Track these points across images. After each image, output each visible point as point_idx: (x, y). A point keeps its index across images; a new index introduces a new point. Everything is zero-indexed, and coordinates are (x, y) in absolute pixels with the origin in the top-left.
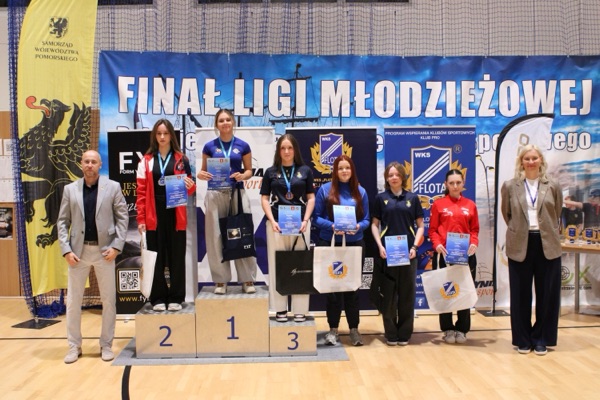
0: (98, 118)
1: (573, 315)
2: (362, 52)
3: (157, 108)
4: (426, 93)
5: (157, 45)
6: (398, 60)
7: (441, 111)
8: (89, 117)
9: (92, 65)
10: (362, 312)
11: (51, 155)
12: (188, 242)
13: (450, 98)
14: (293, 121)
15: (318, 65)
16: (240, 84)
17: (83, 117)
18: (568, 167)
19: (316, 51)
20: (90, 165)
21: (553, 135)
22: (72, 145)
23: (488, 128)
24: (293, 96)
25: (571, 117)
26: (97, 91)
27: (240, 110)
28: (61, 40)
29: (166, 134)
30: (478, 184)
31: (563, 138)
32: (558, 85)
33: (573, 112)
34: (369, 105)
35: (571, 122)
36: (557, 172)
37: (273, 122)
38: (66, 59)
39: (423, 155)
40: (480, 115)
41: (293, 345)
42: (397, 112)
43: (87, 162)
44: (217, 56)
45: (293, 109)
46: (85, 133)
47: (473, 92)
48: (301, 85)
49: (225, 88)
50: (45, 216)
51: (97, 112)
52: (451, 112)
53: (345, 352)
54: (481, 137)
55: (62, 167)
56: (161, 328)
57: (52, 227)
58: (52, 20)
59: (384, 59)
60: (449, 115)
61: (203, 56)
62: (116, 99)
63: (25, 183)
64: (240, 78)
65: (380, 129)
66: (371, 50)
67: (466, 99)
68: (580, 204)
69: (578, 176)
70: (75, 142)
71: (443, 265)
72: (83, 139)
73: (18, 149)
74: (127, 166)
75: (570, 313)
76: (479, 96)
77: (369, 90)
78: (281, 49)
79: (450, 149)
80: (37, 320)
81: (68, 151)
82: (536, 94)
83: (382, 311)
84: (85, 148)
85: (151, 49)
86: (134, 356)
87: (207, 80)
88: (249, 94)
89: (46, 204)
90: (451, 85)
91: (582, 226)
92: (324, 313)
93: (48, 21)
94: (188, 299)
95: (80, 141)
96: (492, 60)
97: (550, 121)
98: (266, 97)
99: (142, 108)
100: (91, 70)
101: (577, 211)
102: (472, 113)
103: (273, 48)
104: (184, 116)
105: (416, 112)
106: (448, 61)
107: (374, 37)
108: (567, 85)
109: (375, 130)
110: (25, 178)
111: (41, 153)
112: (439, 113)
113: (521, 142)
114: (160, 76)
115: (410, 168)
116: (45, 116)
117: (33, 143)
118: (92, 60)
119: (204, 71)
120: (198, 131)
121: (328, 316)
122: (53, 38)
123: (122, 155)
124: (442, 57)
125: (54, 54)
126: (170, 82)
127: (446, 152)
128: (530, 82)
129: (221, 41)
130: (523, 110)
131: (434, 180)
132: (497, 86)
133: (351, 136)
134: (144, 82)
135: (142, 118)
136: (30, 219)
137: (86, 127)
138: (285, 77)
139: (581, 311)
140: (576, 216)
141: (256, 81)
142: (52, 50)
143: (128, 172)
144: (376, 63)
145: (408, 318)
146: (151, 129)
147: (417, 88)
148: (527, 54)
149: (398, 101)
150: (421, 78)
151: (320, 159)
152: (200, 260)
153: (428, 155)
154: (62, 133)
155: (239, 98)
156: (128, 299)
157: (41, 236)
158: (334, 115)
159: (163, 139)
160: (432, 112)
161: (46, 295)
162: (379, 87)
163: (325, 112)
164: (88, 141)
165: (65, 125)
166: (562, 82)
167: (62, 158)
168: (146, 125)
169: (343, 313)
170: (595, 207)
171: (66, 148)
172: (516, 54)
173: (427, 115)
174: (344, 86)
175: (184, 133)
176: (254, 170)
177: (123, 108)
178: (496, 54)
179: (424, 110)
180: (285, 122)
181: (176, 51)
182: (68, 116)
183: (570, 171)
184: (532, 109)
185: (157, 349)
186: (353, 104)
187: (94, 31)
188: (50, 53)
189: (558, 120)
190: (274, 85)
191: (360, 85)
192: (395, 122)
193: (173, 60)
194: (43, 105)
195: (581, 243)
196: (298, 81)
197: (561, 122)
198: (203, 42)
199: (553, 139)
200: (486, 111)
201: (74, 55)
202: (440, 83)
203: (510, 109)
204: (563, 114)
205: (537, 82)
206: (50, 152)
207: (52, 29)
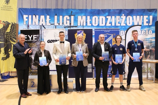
0: (18, 26)
1: (146, 80)
2: (89, 8)
3: (34, 24)
4: (107, 19)
5: (34, 7)
6: (99, 10)
7: (110, 24)
8: (16, 26)
9: (16, 12)
11: (5, 36)
14: (70, 27)
15: (77, 12)
16: (56, 17)
17: (14, 26)
18: (146, 40)
19: (77, 8)
21: (142, 31)
22: (11, 34)
23: (124, 29)
24: (70, 20)
25: (146, 26)
26: (18, 17)
27: (56, 24)
28: (8, 5)
31: (144, 32)
32: (143, 17)
33: (147, 24)
34: (91, 23)
35: (147, 27)
37: (65, 27)
38: (9, 10)
39: (105, 36)
40: (121, 25)
42: (99, 25)
44: (50, 9)
45: (70, 24)
46: (15, 30)
47: (119, 19)
48: (72, 17)
49: (52, 18)
50: (4, 52)
51: (18, 24)
52: (113, 24)
54: (122, 31)
57: (6, 55)
59: (95, 10)
61: (46, 9)
62: (23, 21)
64: (56, 15)
66: (92, 8)
67: (118, 21)
68: (149, 50)
69: (148, 42)
70: (12, 33)
72: (14, 32)
76: (121, 20)
77: (91, 19)
78: (67, 8)
79: (112, 35)
80: (2, 80)
81: (10, 35)
82: (137, 20)
85: (32, 8)
87: (47, 16)
88: (58, 20)
89: (4, 49)
90: (113, 17)
93: (4, 0)
96: (125, 11)
97: (140, 27)
98: (63, 20)
99: (30, 23)
100: (16, 13)
101: (148, 51)
102: (119, 25)
103: (65, 7)
104: (41, 26)
105: (104, 24)
106: (113, 11)
107: (92, 4)
108: (145, 17)
109: (92, 29)
111: (3, 35)
112: (110, 25)
114: (35, 15)
116: (4, 26)
117: (1, 33)
118: (16, 11)
119: (46, 14)
120: (45, 30)
122: (6, 5)
124: (111, 10)
126: (37, 16)
128: (135, 16)
129: (51, 5)
130: (133, 24)
132: (126, 17)
133: (85, 31)
134: (30, 16)
135: (30, 26)
137: (15, 29)
138: (68, 15)
139: (148, 79)
140: (148, 53)
141: (60, 16)
142: (6, 8)
144: (93, 11)
147: (104, 18)
148: (134, 9)
149: (99, 21)
150: (105, 15)
153: (107, 36)
154: (8, 30)
155: (56, 21)
157: (3, 58)
158: (81, 25)
160: (108, 24)
161: (4, 73)
162: (94, 18)
163: (79, 25)
164: (16, 32)
165: (9, 28)
166: (144, 16)
168: (31, 28)
170: (153, 50)
171: (10, 34)
172: (132, 9)
173: (107, 25)
174: (84, 17)
175: (41, 30)
177: (25, 24)
178: (126, 9)
180: (68, 27)
181: (39, 8)
182: (10, 26)
183: (146, 41)
184: (136, 24)
186: (86, 22)
187: (17, 3)
188: (5, 9)
189: (142, 27)
190: (65, 17)
191: (89, 17)
192: (98, 27)
193: (38, 11)
194: (3, 23)
196: (71, 16)
197: (144, 27)
198: (46, 5)
199: (141, 32)
200: (123, 24)
201: (11, 9)
202: (110, 17)
203: (129, 24)
204: (144, 25)
205: (137, 16)
206: (5, 35)
207: (5, 2)
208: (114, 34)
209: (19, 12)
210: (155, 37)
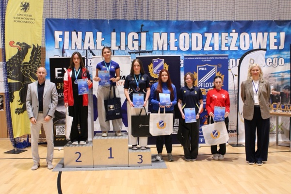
0: (45, 52)
1: (275, 146)
2: (173, 19)
3: (73, 46)
4: (205, 39)
5: (73, 16)
6: (191, 23)
7: (211, 48)
8: (41, 51)
9: (41, 25)
10: (173, 145)
11: (22, 70)
12: (89, 112)
13: (216, 41)
14: (139, 53)
15: (152, 25)
16: (114, 34)
17: (37, 51)
18: (273, 75)
19: (151, 18)
20: (41, 74)
21: (266, 59)
22: (32, 65)
23: (234, 56)
24: (140, 40)
25: (275, 50)
26: (44, 38)
27: (114, 47)
28: (26, 13)
29: (78, 59)
30: (229, 83)
31: (271, 61)
32: (269, 35)
33: (276, 48)
34: (177, 45)
35: (275, 53)
36: (268, 77)
37: (130, 53)
38: (29, 22)
39: (203, 69)
40: (231, 49)
41: (140, 161)
42: (190, 48)
43: (40, 73)
44: (103, 21)
45: (140, 47)
46: (38, 59)
47: (227, 38)
48: (144, 35)
49: (107, 37)
50: (19, 99)
51: (44, 49)
52: (217, 48)
53: (165, 165)
54: (231, 60)
55: (27, 75)
56: (76, 153)
57: (23, 105)
58: (22, 3)
59: (184, 22)
60: (215, 49)
61: (95, 21)
62: (53, 42)
63: (9, 83)
64: (114, 32)
65: (182, 56)
66: (178, 18)
67: (224, 42)
68: (279, 93)
69: (278, 79)
70: (34, 63)
71: (212, 122)
72: (37, 61)
73: (6, 66)
74: (59, 75)
75: (274, 145)
76: (230, 40)
77: (177, 37)
78: (134, 18)
79: (216, 66)
80: (16, 149)
81: (30, 68)
82: (258, 39)
83: (183, 145)
84: (39, 66)
85: (71, 17)
86: (63, 167)
87: (98, 33)
88: (118, 40)
89: (20, 93)
90: (216, 35)
91: (280, 103)
92: (155, 146)
93: (20, 4)
94: (89, 139)
95: (36, 63)
96: (238, 23)
97: (264, 52)
98: (127, 41)
99: (66, 46)
100: (41, 28)
101: (278, 96)
102: (227, 49)
103: (130, 17)
104: (87, 50)
105: (200, 48)
107: (179, 12)
108: (273, 35)
109: (180, 57)
110: (10, 81)
111: (17, 69)
112: (211, 49)
113: (250, 63)
114: (75, 31)
115: (196, 75)
116: (19, 51)
117: (13, 64)
118: (41, 23)
119: (97, 28)
120: (93, 58)
121: (157, 147)
122: (22, 12)
123: (57, 69)
124: (212, 22)
125: (23, 20)
126: (80, 33)
127: (214, 67)
128: (255, 33)
129: (104, 13)
130: (251, 47)
131: (208, 81)
132: (239, 35)
133: (168, 60)
134: (67, 34)
135: (66, 51)
136: (12, 101)
137: (39, 56)
138: (136, 31)
139: (279, 144)
140: (277, 98)
141: (122, 33)
142: (22, 18)
143: (60, 77)
144: (180, 24)
145: (196, 148)
146: (70, 57)
147: (200, 36)
148: (253, 20)
149: (191, 43)
150: (202, 32)
151: (153, 71)
152: (95, 120)
154: (27, 59)
155: (114, 41)
156: (60, 139)
157: (18, 109)
158: (160, 50)
159: (77, 61)
160: (207, 48)
161: (20, 138)
162: (182, 36)
163: (155, 48)
164: (40, 63)
165: (29, 55)
166: (270, 33)
167: (28, 71)
168: (68, 54)
169: (164, 146)
170: (286, 94)
171: (29, 66)
172: (248, 20)
173: (205, 49)
174: (165, 35)
175: (87, 58)
176: (121, 76)
177: (57, 47)
178: (237, 20)
179: (203, 47)
180: (136, 53)
181: (83, 18)
182: (30, 50)
184: (256, 47)
185: (74, 163)
186: (169, 44)
187: (42, 9)
188: (21, 20)
189: (268, 51)
190: (131, 35)
191: (172, 35)
192: (189, 53)
193: (81, 23)
194: (18, 45)
195: (279, 111)
196: (142, 33)
197: (270, 53)
198: (96, 14)
199: (266, 61)
200: (233, 48)
201: (33, 21)
202: (211, 34)
203: (245, 47)
204: (271, 49)
205: (258, 33)
206: (22, 68)
207: (22, 8)
208: (220, 66)
209: (45, 25)
210: (290, 69)
